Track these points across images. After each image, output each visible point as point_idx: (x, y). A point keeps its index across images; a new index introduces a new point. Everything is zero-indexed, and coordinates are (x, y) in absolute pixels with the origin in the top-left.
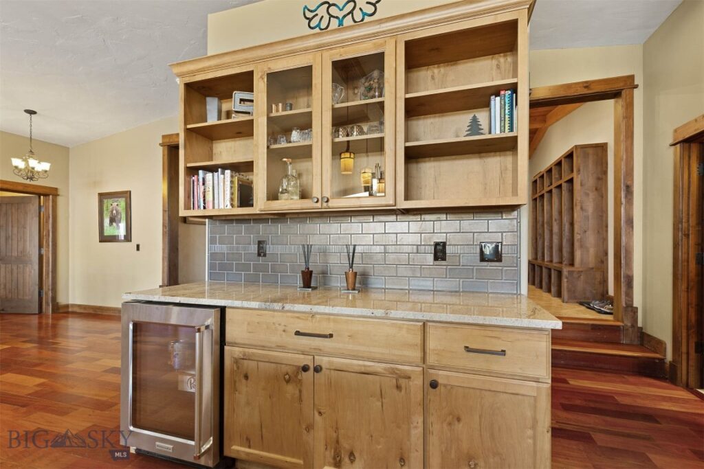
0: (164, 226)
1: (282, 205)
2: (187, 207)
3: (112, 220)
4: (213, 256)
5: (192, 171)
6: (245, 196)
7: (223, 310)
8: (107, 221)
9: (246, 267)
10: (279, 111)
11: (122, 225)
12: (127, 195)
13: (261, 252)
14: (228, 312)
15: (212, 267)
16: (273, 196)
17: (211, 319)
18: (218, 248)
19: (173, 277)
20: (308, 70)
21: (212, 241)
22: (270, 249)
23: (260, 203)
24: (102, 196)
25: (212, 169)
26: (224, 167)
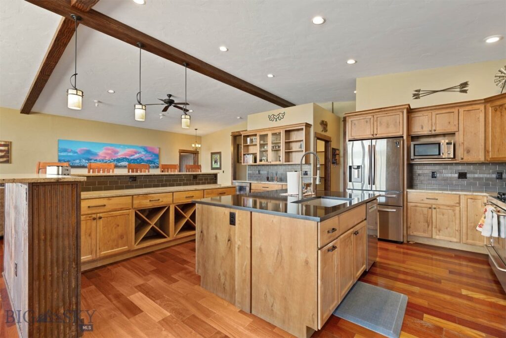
0: (232, 164)
1: (263, 163)
2: (244, 163)
3: (215, 162)
4: (249, 174)
5: (244, 155)
6: (255, 161)
7: (250, 183)
8: (213, 162)
9: (256, 177)
10: (262, 142)
11: (219, 163)
12: (220, 153)
13: (259, 173)
14: (252, 184)
15: (248, 176)
16: (261, 161)
17: (248, 185)
18: (250, 172)
19: (235, 177)
20: (267, 135)
21: (249, 170)
22: (261, 172)
23: (258, 162)
24: (212, 154)
25: (248, 154)
26: (251, 154)
